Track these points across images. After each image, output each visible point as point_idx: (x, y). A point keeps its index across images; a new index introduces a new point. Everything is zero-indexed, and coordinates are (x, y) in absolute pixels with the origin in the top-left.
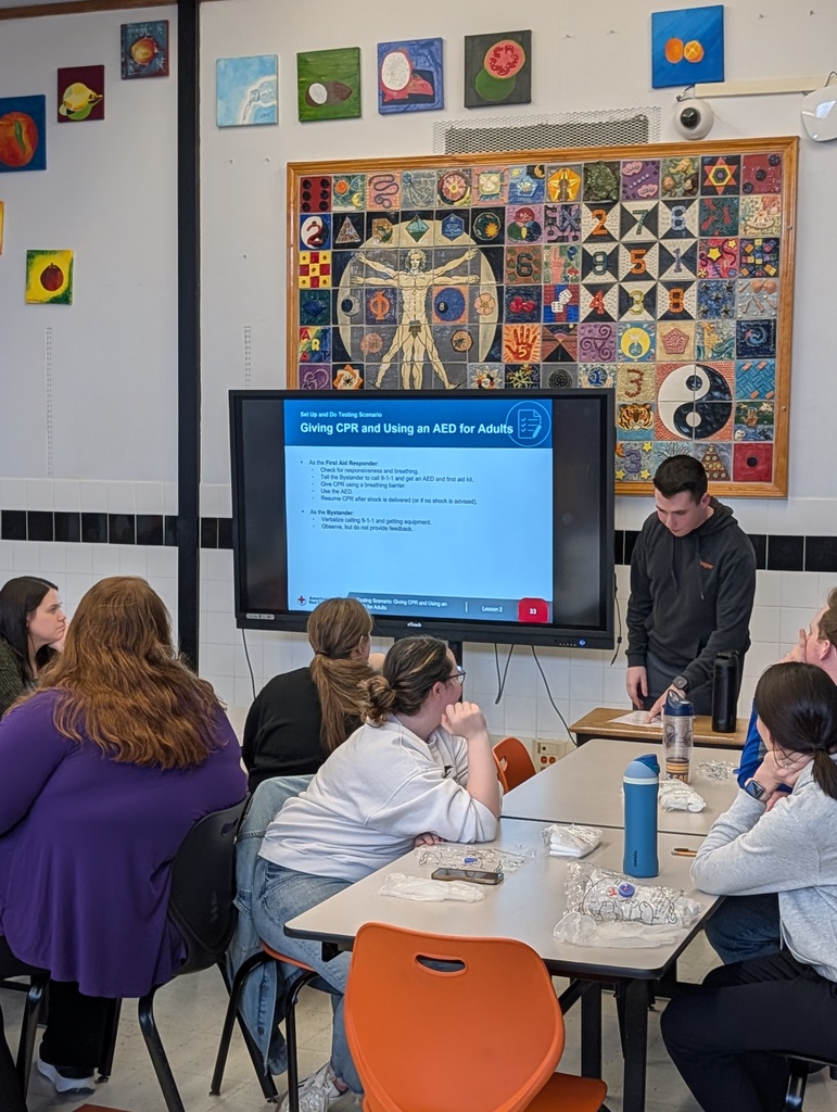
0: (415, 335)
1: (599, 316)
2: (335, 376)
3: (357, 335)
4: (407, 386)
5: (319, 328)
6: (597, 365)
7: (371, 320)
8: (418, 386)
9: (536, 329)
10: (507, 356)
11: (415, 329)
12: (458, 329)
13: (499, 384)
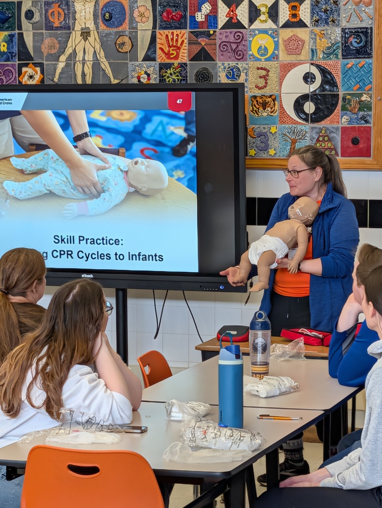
0: (86, 39)
1: (233, 24)
2: (20, 73)
3: (38, 39)
4: (80, 81)
5: (7, 33)
6: (233, 64)
7: (49, 27)
8: (89, 81)
9: (184, 35)
10: (160, 57)
11: (85, 34)
12: (120, 34)
13: (154, 79)
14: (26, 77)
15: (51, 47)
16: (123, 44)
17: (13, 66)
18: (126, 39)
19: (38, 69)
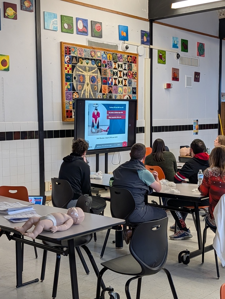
0: (88, 86)
1: (115, 85)
3: (77, 85)
4: (86, 98)
5: (69, 83)
6: (115, 94)
7: (80, 82)
9: (107, 86)
10: (103, 92)
11: (88, 85)
12: (95, 85)
14: (74, 96)
15: (80, 88)
16: (95, 88)
17: (71, 92)
18: (96, 87)
19: (77, 94)
